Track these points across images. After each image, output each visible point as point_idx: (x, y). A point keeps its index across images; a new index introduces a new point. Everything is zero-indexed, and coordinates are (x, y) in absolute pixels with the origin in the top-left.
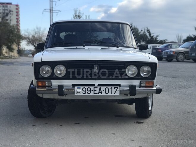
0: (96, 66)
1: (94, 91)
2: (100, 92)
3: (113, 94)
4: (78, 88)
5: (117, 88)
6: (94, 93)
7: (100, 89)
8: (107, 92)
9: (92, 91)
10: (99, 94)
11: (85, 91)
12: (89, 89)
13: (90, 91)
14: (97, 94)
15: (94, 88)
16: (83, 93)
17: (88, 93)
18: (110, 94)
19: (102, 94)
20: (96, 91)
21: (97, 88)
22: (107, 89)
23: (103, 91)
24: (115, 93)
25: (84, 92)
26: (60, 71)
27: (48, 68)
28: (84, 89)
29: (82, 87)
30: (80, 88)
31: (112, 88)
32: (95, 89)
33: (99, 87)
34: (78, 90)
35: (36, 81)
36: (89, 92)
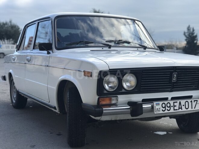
0: (175, 74)
1: (174, 106)
2: (180, 107)
3: (193, 109)
4: (157, 104)
5: (197, 101)
6: (174, 110)
7: (180, 103)
8: (187, 107)
9: (172, 106)
10: (179, 110)
11: (165, 107)
12: (168, 105)
13: (170, 107)
14: (177, 110)
15: (174, 102)
16: (162, 110)
17: (167, 110)
18: (190, 109)
19: (182, 109)
20: (176, 106)
21: (177, 102)
22: (187, 103)
23: (183, 105)
24: (195, 108)
25: (164, 109)
26: (129, 82)
28: (164, 105)
29: (161, 103)
30: (159, 104)
31: (191, 101)
32: (175, 104)
34: (157, 107)
35: (97, 97)
36: (169, 109)
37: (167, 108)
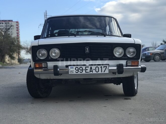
0: (87, 48)
1: (86, 70)
2: (91, 70)
3: (103, 72)
4: (71, 68)
5: (106, 67)
6: (86, 72)
7: (91, 68)
8: (97, 71)
9: (84, 70)
10: (90, 72)
11: (78, 70)
12: (81, 69)
13: (82, 70)
14: (88, 72)
15: (86, 67)
16: (76, 72)
17: (80, 72)
18: (100, 72)
19: (93, 72)
20: (87, 70)
21: (88, 67)
22: (97, 68)
23: (94, 70)
24: (104, 72)
25: (77, 71)
26: (55, 53)
27: (44, 52)
28: (77, 69)
29: (74, 67)
30: (73, 68)
31: (101, 67)
33: (90, 67)
34: (72, 69)
35: (34, 63)
36: (81, 71)
37: (79, 71)
